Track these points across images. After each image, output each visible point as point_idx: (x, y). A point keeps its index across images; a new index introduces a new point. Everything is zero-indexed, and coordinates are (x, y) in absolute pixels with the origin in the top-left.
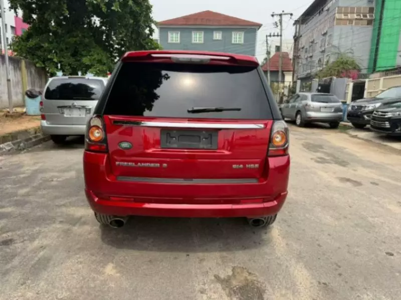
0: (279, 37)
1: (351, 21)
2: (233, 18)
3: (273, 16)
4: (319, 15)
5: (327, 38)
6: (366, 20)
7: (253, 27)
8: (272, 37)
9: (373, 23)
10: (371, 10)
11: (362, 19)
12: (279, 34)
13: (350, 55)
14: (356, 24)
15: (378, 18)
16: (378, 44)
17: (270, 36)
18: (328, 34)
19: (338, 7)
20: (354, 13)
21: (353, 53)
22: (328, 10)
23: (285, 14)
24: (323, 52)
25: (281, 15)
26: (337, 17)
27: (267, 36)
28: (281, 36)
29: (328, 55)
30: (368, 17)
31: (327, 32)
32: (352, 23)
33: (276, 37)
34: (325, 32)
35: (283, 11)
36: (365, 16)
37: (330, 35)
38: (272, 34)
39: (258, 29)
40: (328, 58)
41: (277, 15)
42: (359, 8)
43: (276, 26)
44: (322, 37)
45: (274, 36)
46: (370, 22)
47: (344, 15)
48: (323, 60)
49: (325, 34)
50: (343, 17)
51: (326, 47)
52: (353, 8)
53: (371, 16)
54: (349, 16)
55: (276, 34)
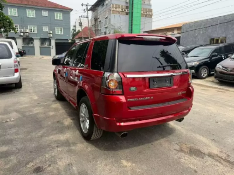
0: (87, 18)
1: (118, 12)
2: (55, 4)
3: (82, 5)
4: (102, 7)
5: (108, 20)
6: (126, 12)
7: (67, 10)
8: (83, 18)
9: (129, 14)
10: (127, 8)
11: (123, 12)
12: (87, 16)
13: (120, 30)
14: (121, 14)
15: (131, 12)
16: (132, 25)
17: (82, 17)
18: (108, 18)
19: (112, 4)
20: (120, 8)
21: (121, 29)
22: (107, 5)
23: (89, 5)
24: (106, 28)
25: (87, 5)
26: (113, 9)
27: (80, 17)
28: (88, 17)
29: (109, 30)
30: (126, 11)
31: (107, 17)
32: (119, 13)
33: (85, 18)
34: (106, 17)
35: (88, 3)
36: (125, 10)
37: (109, 19)
38: (83, 16)
39: (71, 12)
40: (109, 31)
41: (85, 5)
42: (122, 6)
43: (84, 11)
44: (105, 20)
45: (84, 17)
46: (127, 14)
47: (115, 9)
48: (107, 32)
49: (106, 18)
50: (115, 10)
51: (108, 25)
52: (119, 5)
53: (128, 11)
54: (118, 10)
55: (85, 16)
